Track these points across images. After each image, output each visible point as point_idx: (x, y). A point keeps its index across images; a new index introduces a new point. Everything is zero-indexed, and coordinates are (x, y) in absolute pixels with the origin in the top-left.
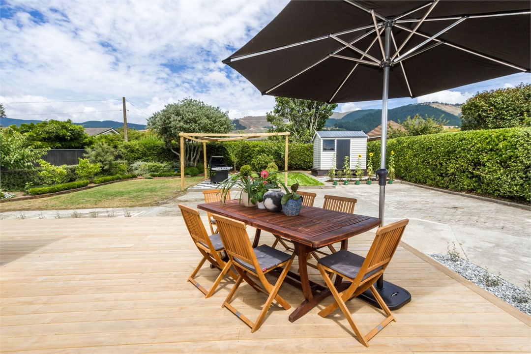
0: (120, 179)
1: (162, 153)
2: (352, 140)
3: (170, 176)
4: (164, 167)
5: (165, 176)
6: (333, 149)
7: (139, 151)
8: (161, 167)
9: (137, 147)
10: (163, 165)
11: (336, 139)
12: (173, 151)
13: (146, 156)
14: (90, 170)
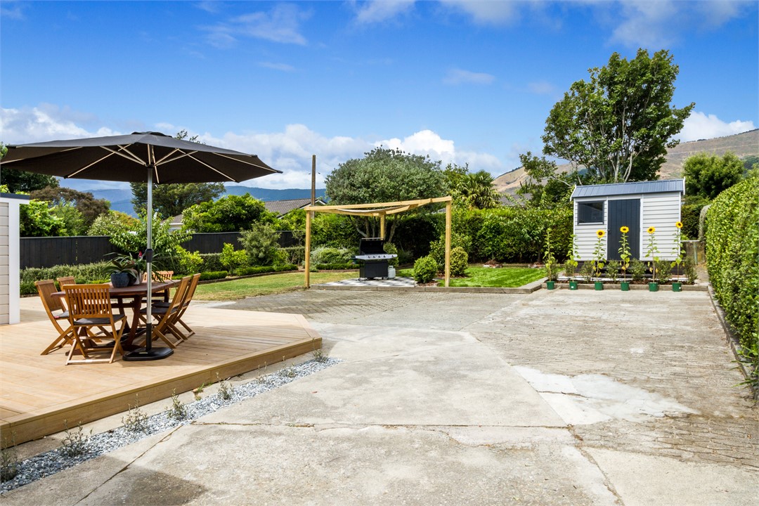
0: (274, 271)
1: (352, 234)
2: (643, 200)
3: (342, 269)
4: (343, 255)
5: (336, 269)
6: (601, 220)
7: (323, 231)
8: (338, 255)
9: (321, 226)
10: (342, 251)
11: (608, 199)
12: (359, 231)
13: (331, 240)
14: (233, 259)
